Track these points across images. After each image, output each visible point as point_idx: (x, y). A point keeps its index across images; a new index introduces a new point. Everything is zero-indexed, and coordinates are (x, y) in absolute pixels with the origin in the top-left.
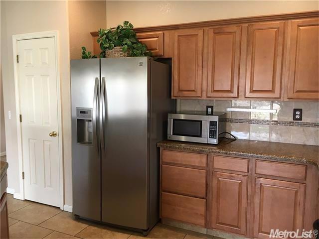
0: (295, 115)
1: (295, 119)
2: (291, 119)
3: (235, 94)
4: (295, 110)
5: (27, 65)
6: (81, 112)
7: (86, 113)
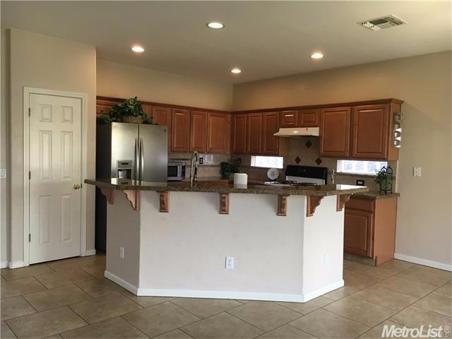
4: (200, 159)
5: (43, 120)
6: (123, 164)
7: (127, 164)
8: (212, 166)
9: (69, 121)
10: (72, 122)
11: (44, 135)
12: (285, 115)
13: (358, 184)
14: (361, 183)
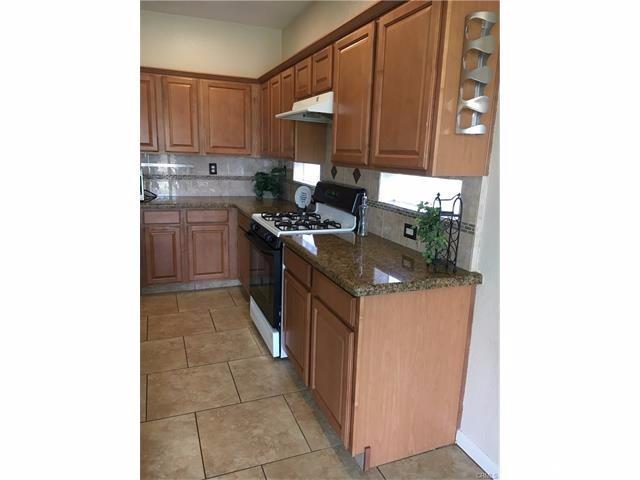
0: (211, 169)
1: (211, 173)
2: (208, 173)
3: (155, 148)
4: (211, 165)
8: (237, 178)
12: (299, 70)
13: (406, 235)
14: (410, 232)
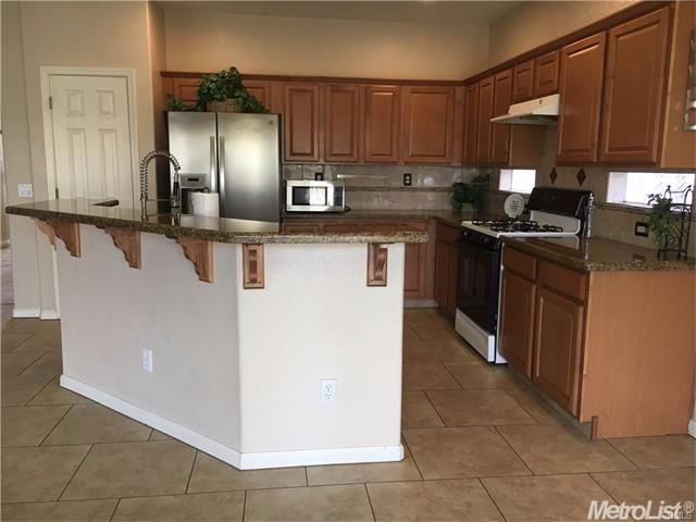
0: (405, 180)
1: (405, 184)
2: (402, 185)
3: (355, 158)
4: (405, 175)
5: (71, 113)
6: (190, 180)
7: (197, 180)
8: (433, 189)
9: (109, 113)
10: (115, 115)
11: (74, 136)
12: (518, 72)
13: (637, 234)
14: (641, 229)
